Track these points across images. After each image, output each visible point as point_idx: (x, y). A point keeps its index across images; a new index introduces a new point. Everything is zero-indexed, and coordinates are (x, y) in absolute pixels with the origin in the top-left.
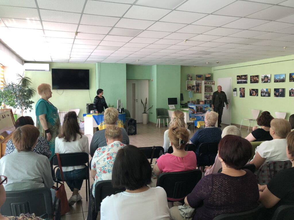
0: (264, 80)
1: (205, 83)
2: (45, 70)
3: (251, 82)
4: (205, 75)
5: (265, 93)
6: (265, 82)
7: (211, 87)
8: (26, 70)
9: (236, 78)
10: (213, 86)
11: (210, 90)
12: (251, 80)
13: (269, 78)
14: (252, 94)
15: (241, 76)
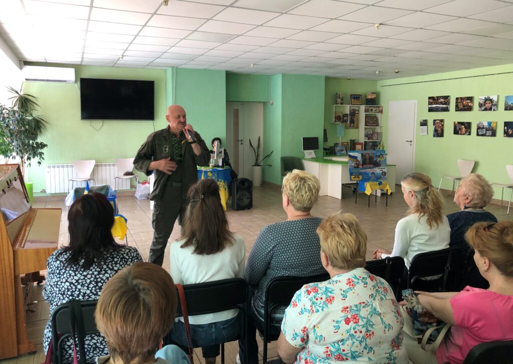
0: (485, 105)
1: (366, 111)
2: (65, 81)
3: (458, 109)
4: (366, 96)
5: (485, 130)
6: (486, 109)
7: (376, 117)
8: (27, 80)
9: (427, 100)
10: (379, 115)
11: (375, 123)
12: (457, 106)
13: (494, 103)
14: (459, 132)
15: (438, 97)
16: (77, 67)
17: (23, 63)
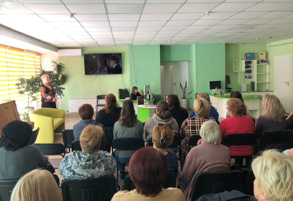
16: (82, 48)
17: (57, 48)
